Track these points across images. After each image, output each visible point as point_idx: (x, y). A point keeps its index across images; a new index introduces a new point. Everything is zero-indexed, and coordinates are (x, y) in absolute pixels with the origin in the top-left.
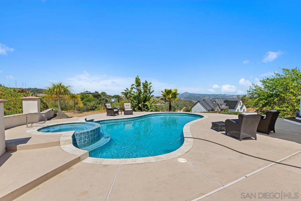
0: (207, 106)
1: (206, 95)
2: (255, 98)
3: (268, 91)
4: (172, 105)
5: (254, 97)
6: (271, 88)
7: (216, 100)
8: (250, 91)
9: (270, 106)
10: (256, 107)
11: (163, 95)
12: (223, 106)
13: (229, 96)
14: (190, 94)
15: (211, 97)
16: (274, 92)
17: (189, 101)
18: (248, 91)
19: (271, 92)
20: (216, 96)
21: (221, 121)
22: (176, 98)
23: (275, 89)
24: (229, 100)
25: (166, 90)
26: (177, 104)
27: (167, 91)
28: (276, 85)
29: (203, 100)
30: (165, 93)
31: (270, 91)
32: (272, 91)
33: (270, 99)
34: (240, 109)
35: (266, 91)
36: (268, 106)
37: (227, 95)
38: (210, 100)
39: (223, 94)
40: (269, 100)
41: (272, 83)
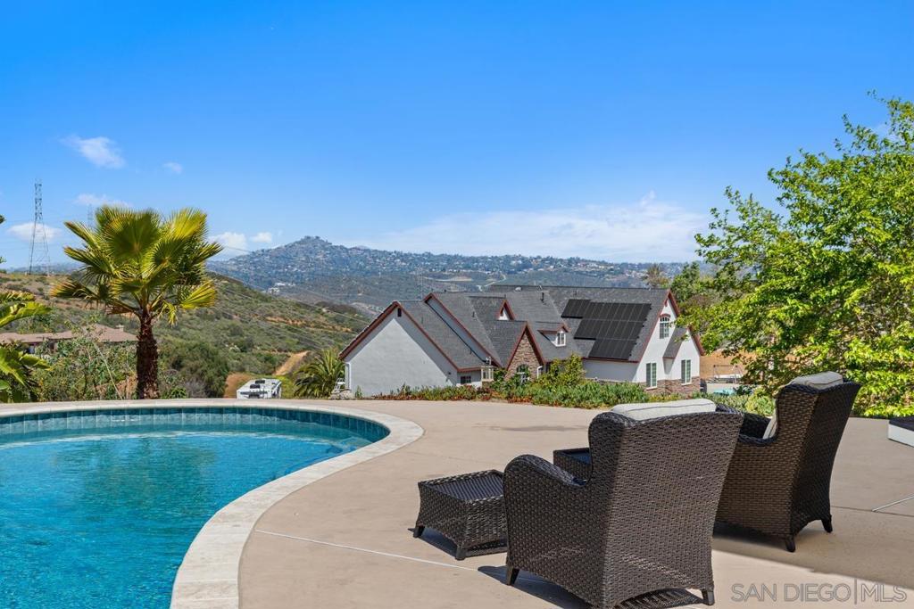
0: (453, 345)
1: (451, 259)
2: (745, 287)
3: (814, 240)
4: (164, 339)
5: (739, 276)
6: (827, 223)
7: (515, 298)
8: (711, 241)
9: (823, 337)
10: (750, 348)
11: (84, 260)
12: (555, 343)
13: (601, 274)
14: (341, 256)
15: (485, 278)
16: (847, 249)
17: (333, 308)
18: (699, 240)
19: (830, 250)
20: (520, 268)
21: (488, 468)
22: (194, 280)
23: (849, 229)
24: (597, 298)
25: (105, 219)
26: (235, 332)
27: (117, 226)
28: (853, 203)
29: (427, 301)
30: (101, 242)
31: (826, 243)
32: (833, 242)
33: (822, 293)
34: (666, 358)
35: (804, 240)
36: (812, 339)
37: (586, 262)
38: (474, 298)
39: (566, 257)
40: (818, 297)
41: (835, 191)
